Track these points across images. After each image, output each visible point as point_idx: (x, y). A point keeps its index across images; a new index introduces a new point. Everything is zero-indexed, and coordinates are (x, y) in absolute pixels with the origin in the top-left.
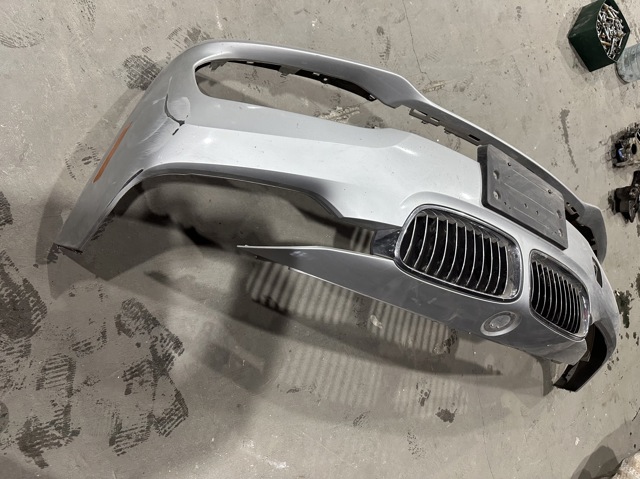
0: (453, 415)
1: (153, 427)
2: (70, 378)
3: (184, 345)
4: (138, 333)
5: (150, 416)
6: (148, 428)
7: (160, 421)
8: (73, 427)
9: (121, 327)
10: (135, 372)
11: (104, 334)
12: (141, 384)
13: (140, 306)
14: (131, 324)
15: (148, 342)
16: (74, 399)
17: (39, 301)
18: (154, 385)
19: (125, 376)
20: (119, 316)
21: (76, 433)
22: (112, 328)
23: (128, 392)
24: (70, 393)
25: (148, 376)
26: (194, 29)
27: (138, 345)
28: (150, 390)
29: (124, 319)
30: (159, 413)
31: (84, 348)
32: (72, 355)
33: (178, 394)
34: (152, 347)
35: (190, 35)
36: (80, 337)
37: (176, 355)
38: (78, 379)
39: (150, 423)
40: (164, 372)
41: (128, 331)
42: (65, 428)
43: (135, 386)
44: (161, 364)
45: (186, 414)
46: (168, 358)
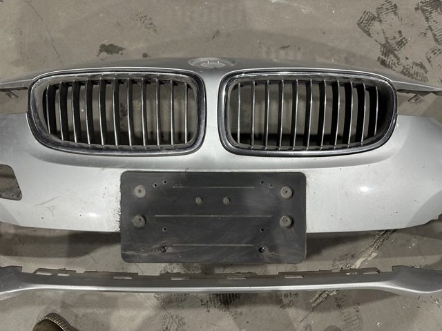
0: (101, 51)
1: (376, 16)
2: (435, 35)
3: (379, 63)
4: (411, 65)
5: (380, 21)
6: (379, 15)
7: (374, 19)
8: (420, 11)
9: (422, 67)
10: (401, 43)
11: (430, 62)
12: (394, 38)
14: (416, 69)
15: (403, 61)
16: (426, 25)
18: (386, 38)
19: (406, 40)
20: (426, 72)
21: (417, 9)
22: (426, 64)
23: (400, 32)
24: (430, 27)
25: (393, 42)
27: (407, 59)
28: (387, 35)
29: (423, 71)
30: (376, 23)
31: (436, 51)
32: (440, 47)
33: (369, 35)
34: (398, 59)
36: (440, 57)
37: (381, 57)
38: (429, 34)
39: (379, 18)
40: (384, 46)
41: (417, 65)
42: (423, 11)
43: (397, 36)
44: (388, 50)
45: (359, 24)
46: (385, 54)
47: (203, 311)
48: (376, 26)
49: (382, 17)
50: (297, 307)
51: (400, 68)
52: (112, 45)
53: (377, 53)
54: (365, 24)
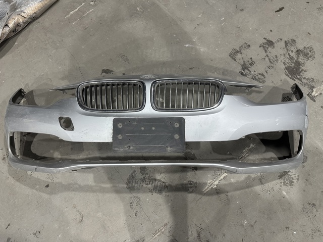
0: (102, 72)
2: (270, 59)
3: (240, 74)
4: (257, 74)
5: (241, 53)
6: (240, 50)
7: (238, 52)
8: (262, 48)
9: (263, 75)
10: (252, 64)
11: (267, 72)
12: (248, 61)
13: (260, 82)
14: (260, 76)
15: (252, 73)
16: (265, 54)
17: (288, 76)
18: (244, 62)
19: (254, 62)
20: (265, 78)
21: (260, 46)
22: (265, 74)
23: (251, 58)
24: (267, 55)
25: (247, 63)
26: (293, 185)
27: (255, 71)
28: (245, 60)
29: (263, 77)
30: (239, 54)
31: (270, 67)
32: (272, 65)
33: (235, 60)
34: (250, 72)
35: (293, 182)
36: (273, 70)
37: (241, 71)
38: (267, 59)
39: (240, 52)
40: (243, 65)
41: (260, 74)
42: (264, 47)
43: (250, 60)
44: (245, 67)
45: (230, 55)
46: (243, 69)
47: (150, 194)
48: (239, 56)
49: (242, 51)
50: (196, 193)
51: (251, 76)
52: (108, 70)
53: (239, 69)
54: (233, 55)
